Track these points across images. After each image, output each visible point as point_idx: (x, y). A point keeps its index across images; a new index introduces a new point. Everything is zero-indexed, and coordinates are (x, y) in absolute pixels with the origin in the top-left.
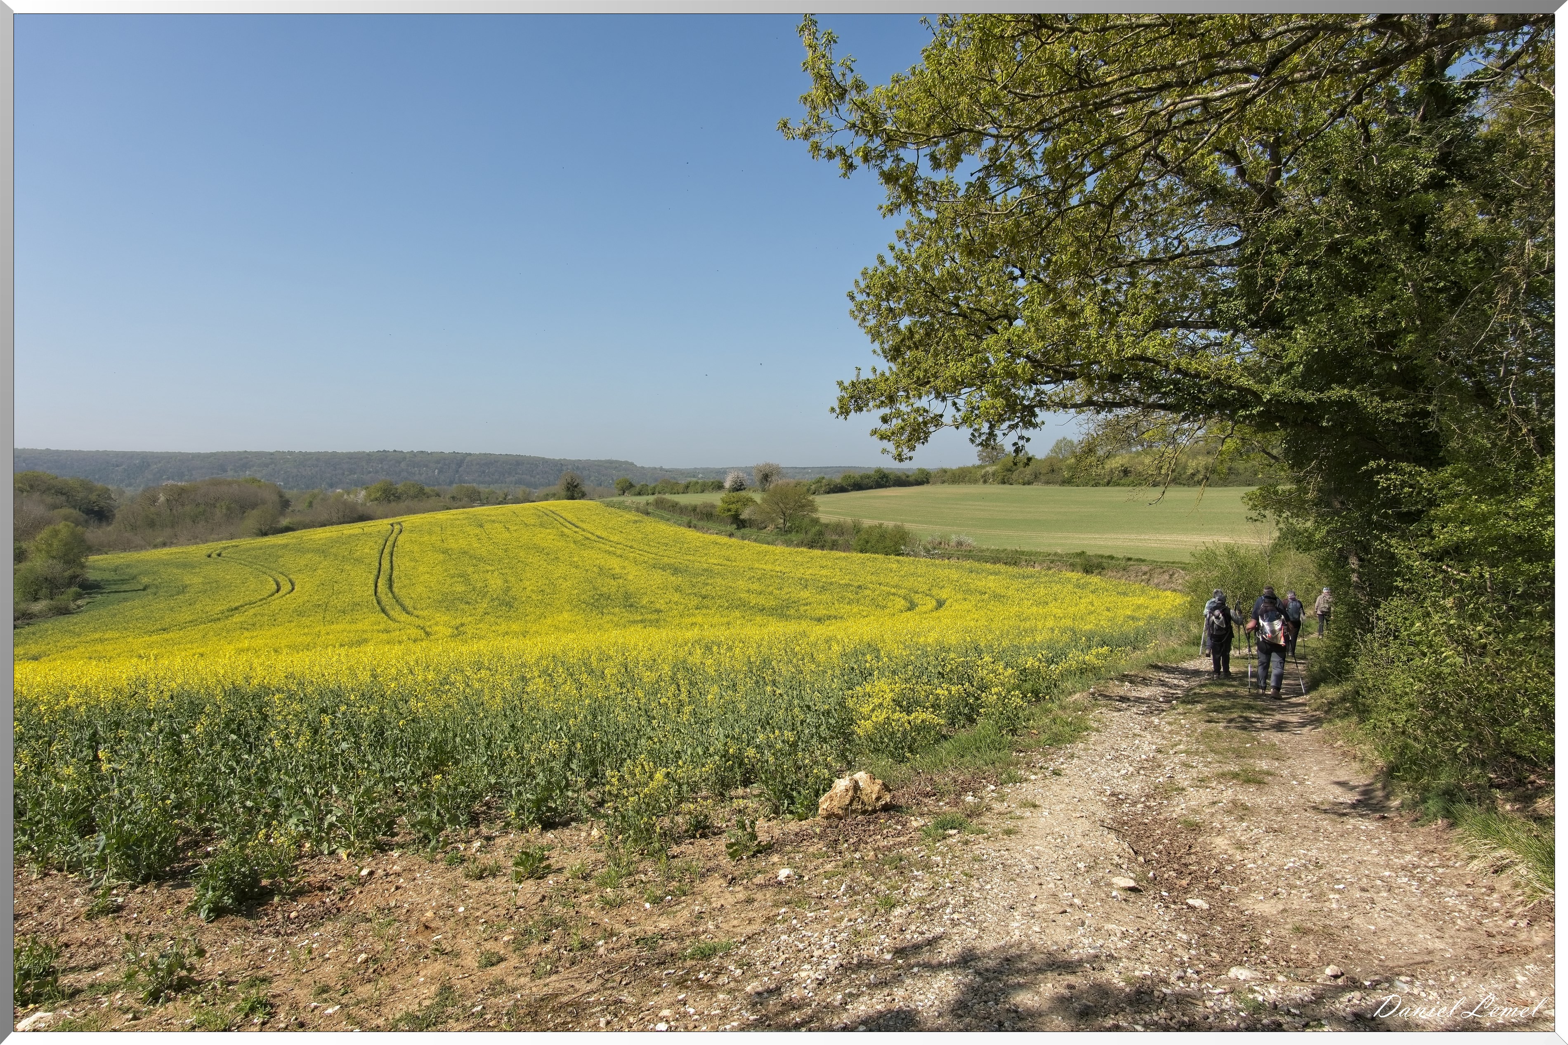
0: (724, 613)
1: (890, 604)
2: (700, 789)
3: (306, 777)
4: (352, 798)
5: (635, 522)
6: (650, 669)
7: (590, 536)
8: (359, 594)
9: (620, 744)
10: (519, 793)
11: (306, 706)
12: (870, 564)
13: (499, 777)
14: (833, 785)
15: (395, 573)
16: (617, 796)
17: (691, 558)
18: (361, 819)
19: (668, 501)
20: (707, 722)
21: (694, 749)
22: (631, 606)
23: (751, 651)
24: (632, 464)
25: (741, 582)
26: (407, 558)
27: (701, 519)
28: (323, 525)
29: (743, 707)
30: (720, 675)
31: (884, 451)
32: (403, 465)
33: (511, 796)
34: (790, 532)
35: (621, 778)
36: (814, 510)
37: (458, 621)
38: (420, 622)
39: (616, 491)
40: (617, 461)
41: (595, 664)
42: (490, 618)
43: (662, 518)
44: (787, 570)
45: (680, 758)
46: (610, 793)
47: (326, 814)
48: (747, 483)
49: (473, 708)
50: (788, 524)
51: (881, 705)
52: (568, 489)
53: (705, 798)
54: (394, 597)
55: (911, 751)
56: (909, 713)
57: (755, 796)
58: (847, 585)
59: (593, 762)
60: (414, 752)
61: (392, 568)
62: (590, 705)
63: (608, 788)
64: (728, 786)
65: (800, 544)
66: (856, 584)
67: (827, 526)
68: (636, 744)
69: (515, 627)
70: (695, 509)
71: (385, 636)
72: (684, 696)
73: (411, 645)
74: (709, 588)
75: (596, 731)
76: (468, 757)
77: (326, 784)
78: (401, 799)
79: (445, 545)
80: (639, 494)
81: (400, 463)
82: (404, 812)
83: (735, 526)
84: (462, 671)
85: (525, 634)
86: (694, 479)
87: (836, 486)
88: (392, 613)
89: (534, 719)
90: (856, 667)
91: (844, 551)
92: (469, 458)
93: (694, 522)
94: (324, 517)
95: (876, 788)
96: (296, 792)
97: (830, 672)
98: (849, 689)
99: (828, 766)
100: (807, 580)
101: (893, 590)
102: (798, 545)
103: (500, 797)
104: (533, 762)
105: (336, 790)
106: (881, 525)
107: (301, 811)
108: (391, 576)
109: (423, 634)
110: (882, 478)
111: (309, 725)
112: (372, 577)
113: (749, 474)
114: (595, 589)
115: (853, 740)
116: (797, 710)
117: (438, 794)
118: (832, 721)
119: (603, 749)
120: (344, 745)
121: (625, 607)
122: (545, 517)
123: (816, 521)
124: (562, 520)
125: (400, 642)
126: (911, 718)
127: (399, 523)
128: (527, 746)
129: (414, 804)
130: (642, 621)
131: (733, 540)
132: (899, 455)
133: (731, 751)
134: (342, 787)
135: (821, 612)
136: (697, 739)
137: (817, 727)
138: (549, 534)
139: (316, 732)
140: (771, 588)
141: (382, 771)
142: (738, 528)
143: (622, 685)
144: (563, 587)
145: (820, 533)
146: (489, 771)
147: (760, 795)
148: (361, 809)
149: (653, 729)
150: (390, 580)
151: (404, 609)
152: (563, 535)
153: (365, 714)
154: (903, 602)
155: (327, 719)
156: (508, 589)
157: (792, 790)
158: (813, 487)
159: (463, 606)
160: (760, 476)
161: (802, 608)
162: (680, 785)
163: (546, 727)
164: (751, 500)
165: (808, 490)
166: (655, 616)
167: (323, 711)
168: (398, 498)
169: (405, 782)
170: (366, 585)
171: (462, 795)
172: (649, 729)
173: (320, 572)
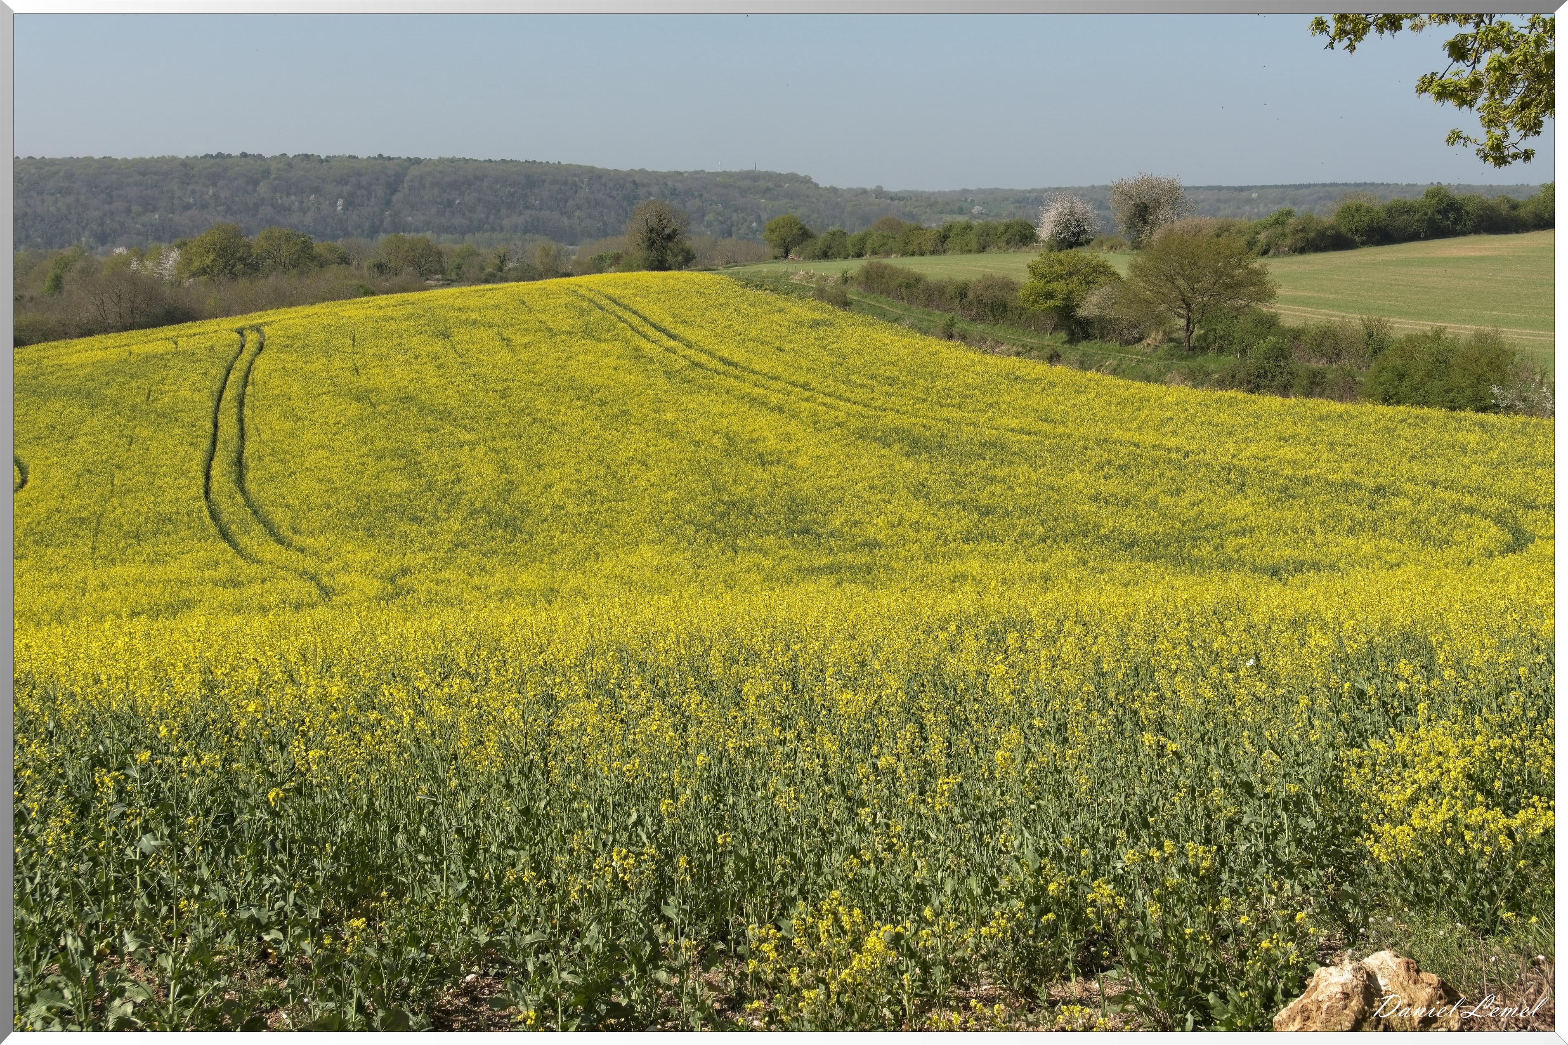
0: (1035, 552)
1: (1459, 535)
2: (975, 978)
3: (67, 913)
4: (167, 963)
5: (815, 324)
6: (852, 685)
7: (703, 358)
8: (170, 495)
9: (780, 864)
10: (544, 969)
11: (60, 750)
12: (1408, 432)
13: (497, 929)
14: (1311, 983)
15: (250, 447)
16: (774, 986)
17: (954, 414)
18: (188, 1013)
19: (895, 272)
20: (993, 815)
21: (962, 881)
22: (805, 531)
23: (1102, 646)
24: (807, 181)
25: (1077, 476)
26: (277, 411)
27: (978, 318)
28: (86, 332)
29: (1082, 782)
30: (1024, 703)
31: (1455, 137)
32: (263, 189)
33: (526, 974)
34: (1204, 350)
35: (784, 945)
36: (1266, 294)
37: (395, 563)
38: (307, 563)
39: (768, 249)
40: (769, 176)
41: (717, 671)
42: (469, 557)
43: (881, 315)
44: (1194, 446)
45: (927, 901)
46: (757, 978)
47: (112, 998)
48: (1094, 226)
49: (431, 766)
50: (1198, 332)
51: (1434, 787)
52: (652, 244)
53: (989, 1001)
54: (249, 503)
55: (1514, 905)
56: (1510, 811)
57: (1111, 1000)
58: (1347, 486)
59: (716, 904)
60: (303, 864)
61: (242, 436)
62: (707, 768)
63: (752, 964)
64: (1045, 975)
65: (1228, 381)
66: (1370, 483)
67: (1296, 335)
68: (818, 865)
69: (527, 579)
70: (962, 292)
71: (228, 595)
72: (935, 752)
73: (288, 615)
74: (998, 488)
75: (721, 828)
76: (423, 881)
77: (110, 929)
78: (275, 971)
79: (363, 381)
80: (825, 255)
81: (256, 183)
82: (284, 1001)
83: (1063, 335)
84: (406, 679)
85: (550, 595)
86: (962, 219)
87: (1322, 234)
88: (244, 541)
89: (575, 796)
90: (1370, 690)
91: (1341, 399)
92: (414, 171)
93: (962, 325)
94: (89, 312)
95: (1424, 993)
96: (43, 946)
97: (1304, 701)
98: (1351, 745)
99: (1295, 934)
100: (1243, 472)
101: (1468, 500)
102: (1221, 384)
103: (499, 976)
104: (574, 896)
105: (131, 945)
106: (1438, 334)
107: (55, 988)
108: (240, 453)
109: (315, 592)
110: (1444, 212)
111: (69, 793)
112: (198, 456)
113: (1100, 205)
114: (718, 488)
115: (1363, 873)
116: (1218, 793)
117: (359, 962)
118: (1308, 824)
119: (739, 874)
120: (147, 842)
121: (790, 533)
122: (597, 314)
123: (1269, 324)
124: (635, 321)
125: (264, 610)
126: (1515, 823)
127: (257, 329)
128: (561, 860)
129: (306, 984)
130: (831, 569)
131: (1059, 369)
132: (1498, 147)
133: (1052, 887)
134: (145, 938)
135: (1281, 552)
136: (969, 858)
137: (1269, 839)
138: (606, 354)
139: (83, 810)
140: (1152, 491)
141: (231, 905)
142: (1072, 340)
143: (784, 722)
144: (641, 482)
145: (1280, 354)
146: (473, 916)
147: (1123, 999)
148: (188, 989)
149: (861, 830)
150: (239, 462)
151: (272, 531)
152: (638, 356)
153: (192, 773)
154: (1494, 530)
155: (107, 780)
156: (511, 487)
157: (1206, 989)
158: (1262, 237)
159: (405, 527)
160: (1128, 209)
161: (1231, 543)
162: (926, 967)
163: (604, 817)
164: (1106, 271)
165: (1251, 244)
166: (862, 558)
167: (99, 762)
168: (253, 268)
169: (284, 930)
170: (185, 473)
171: (413, 968)
172: (849, 830)
173: (82, 442)
